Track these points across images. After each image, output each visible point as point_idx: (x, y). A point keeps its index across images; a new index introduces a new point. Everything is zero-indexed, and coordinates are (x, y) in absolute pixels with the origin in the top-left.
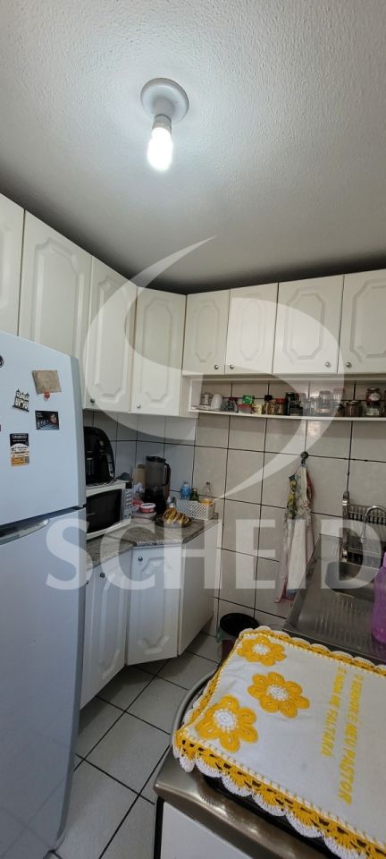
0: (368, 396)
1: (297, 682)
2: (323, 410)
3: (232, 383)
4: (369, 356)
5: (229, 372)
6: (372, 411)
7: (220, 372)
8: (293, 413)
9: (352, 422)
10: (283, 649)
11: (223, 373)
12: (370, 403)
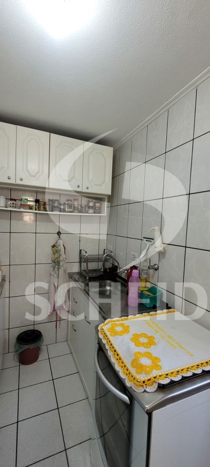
0: (88, 204)
1: (143, 332)
2: (70, 210)
3: (11, 190)
4: (95, 185)
5: (19, 182)
6: (91, 211)
7: (12, 181)
8: (55, 210)
9: (81, 216)
10: (124, 324)
11: (14, 183)
12: (89, 207)
